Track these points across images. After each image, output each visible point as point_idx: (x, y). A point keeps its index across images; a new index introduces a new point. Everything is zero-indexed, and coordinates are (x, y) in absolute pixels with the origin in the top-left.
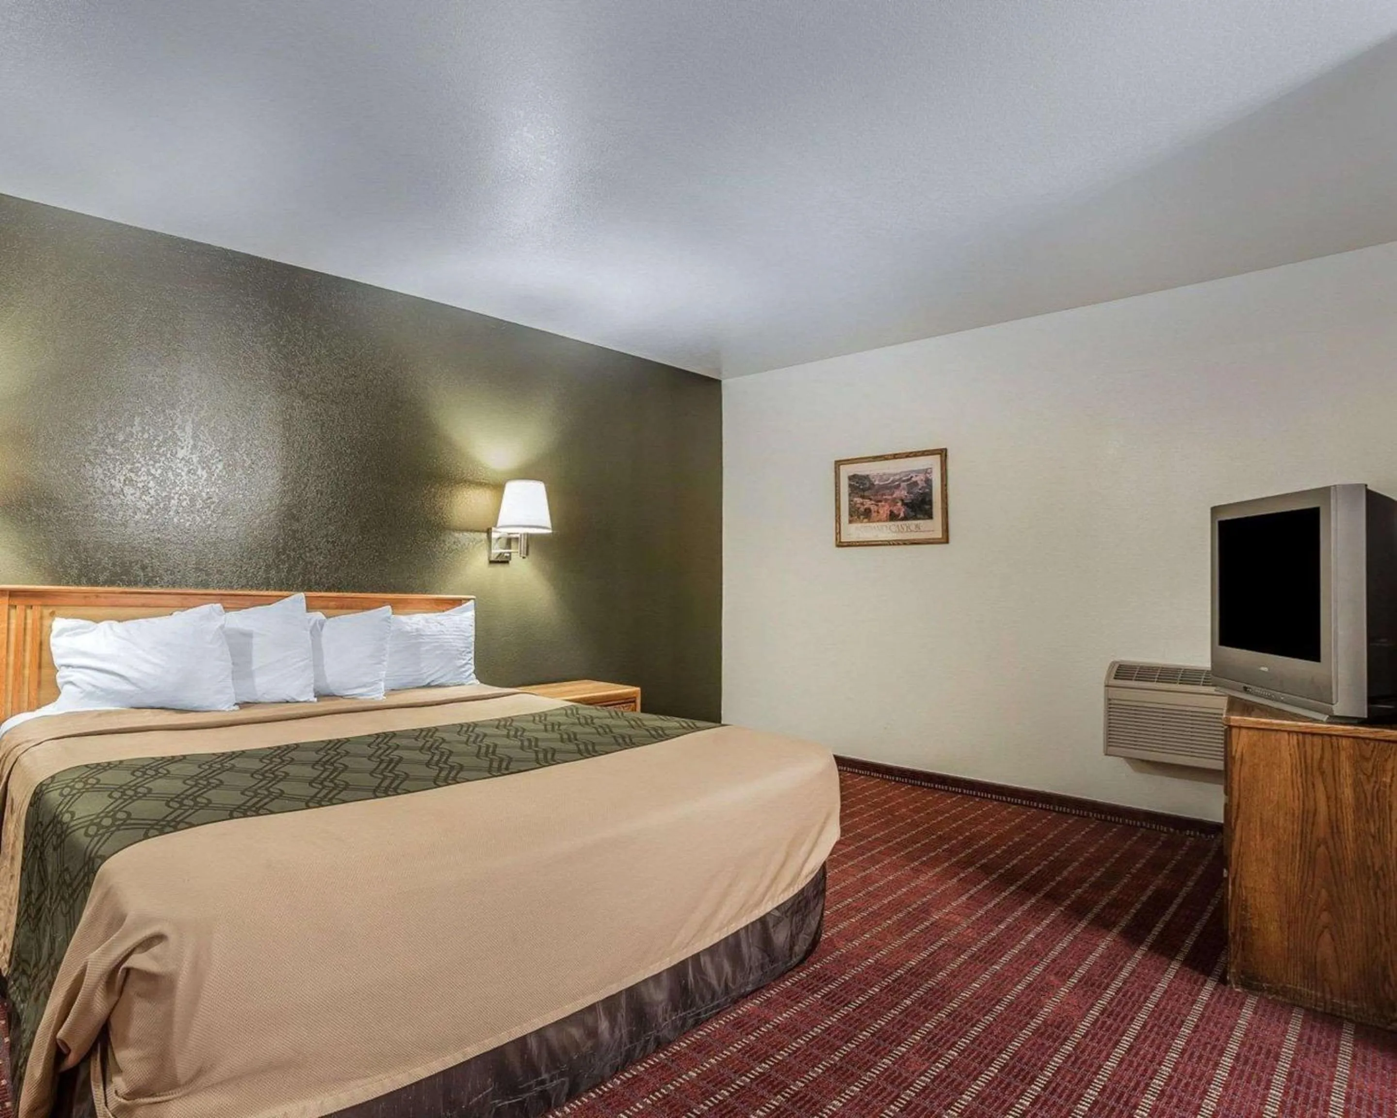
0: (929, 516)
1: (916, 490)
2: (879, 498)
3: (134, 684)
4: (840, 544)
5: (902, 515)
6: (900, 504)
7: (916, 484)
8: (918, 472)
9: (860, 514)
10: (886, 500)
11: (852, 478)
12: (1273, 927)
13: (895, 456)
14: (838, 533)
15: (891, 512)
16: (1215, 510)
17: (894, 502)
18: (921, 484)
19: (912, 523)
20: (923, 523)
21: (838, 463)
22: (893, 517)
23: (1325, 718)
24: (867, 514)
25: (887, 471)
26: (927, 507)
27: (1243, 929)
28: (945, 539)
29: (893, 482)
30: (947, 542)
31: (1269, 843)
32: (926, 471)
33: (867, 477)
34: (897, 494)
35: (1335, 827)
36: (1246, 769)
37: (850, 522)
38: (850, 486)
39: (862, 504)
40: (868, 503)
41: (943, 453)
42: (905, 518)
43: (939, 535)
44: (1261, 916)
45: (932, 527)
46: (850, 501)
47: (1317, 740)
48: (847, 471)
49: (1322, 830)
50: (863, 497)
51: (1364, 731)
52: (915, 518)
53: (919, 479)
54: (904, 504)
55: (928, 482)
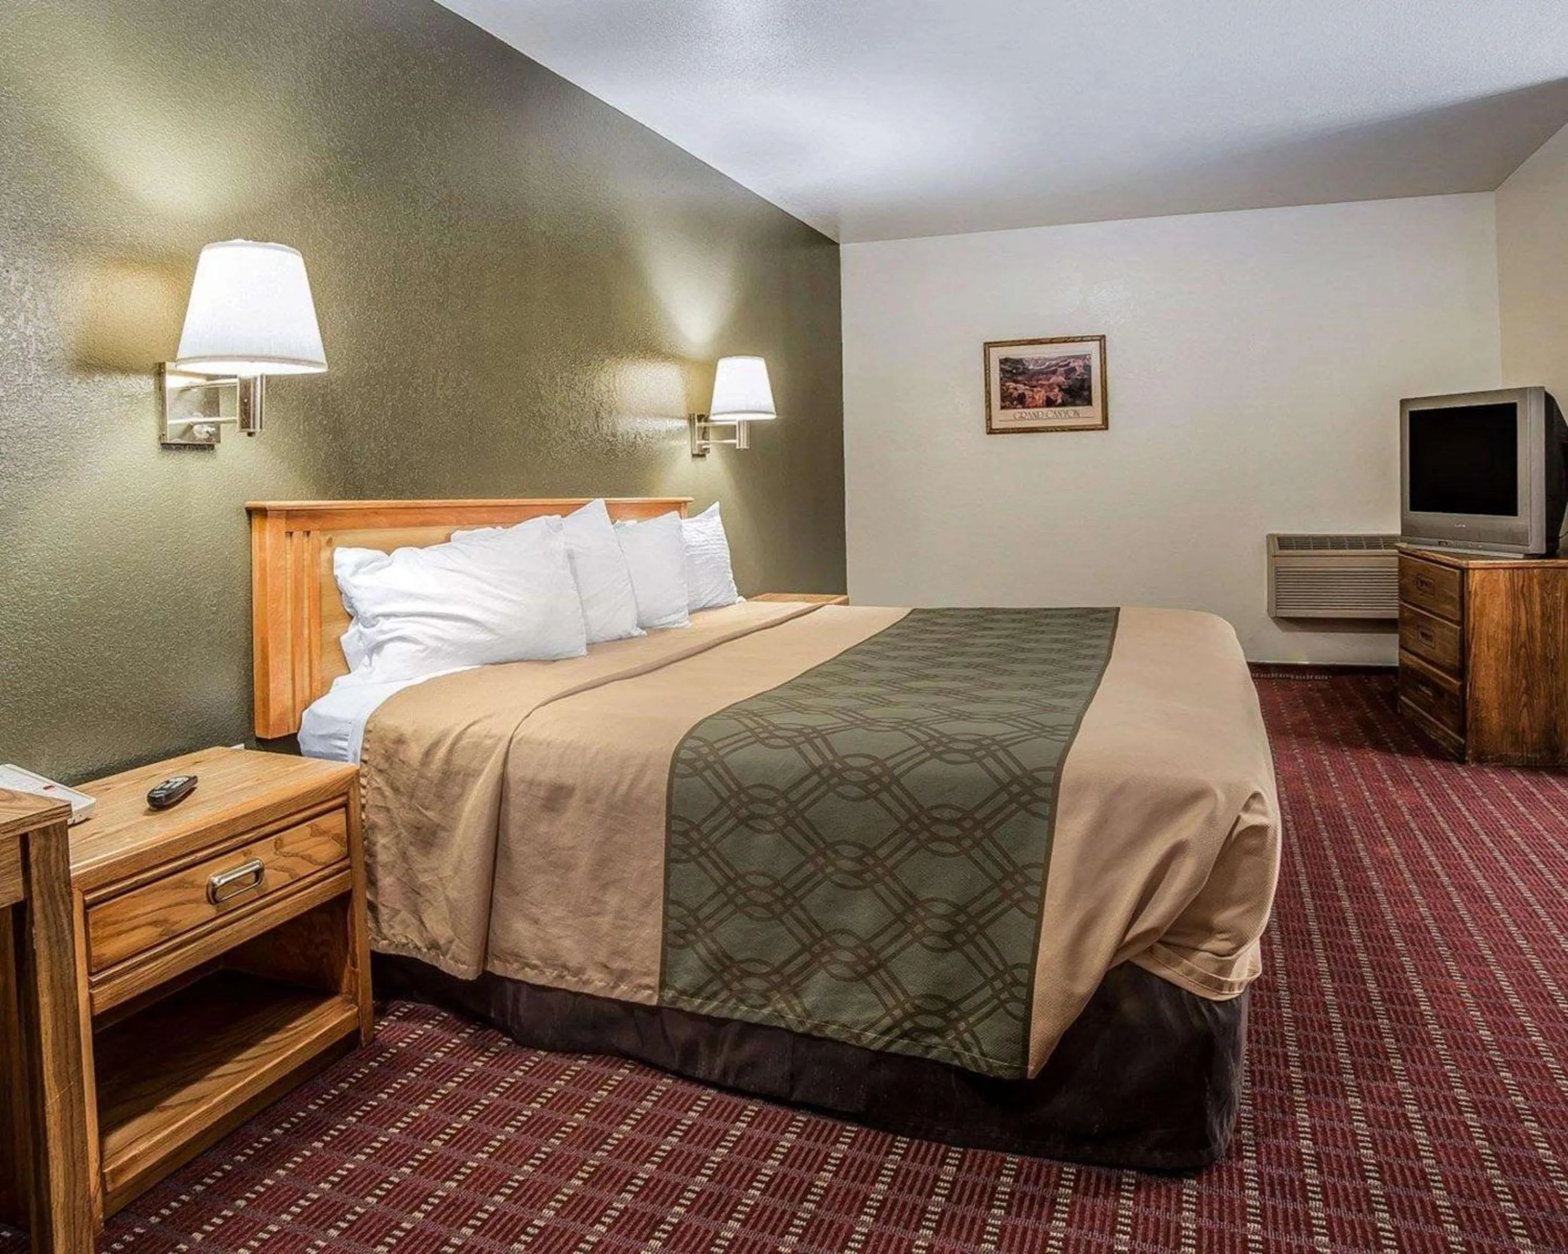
0: (1089, 402)
1: (1075, 376)
2: (1034, 383)
3: (491, 631)
4: (991, 431)
5: (1059, 401)
6: (1056, 390)
7: (1074, 370)
8: (1077, 358)
9: (1011, 400)
10: (1042, 386)
11: (1004, 361)
12: (1494, 714)
13: (1052, 341)
14: (989, 419)
15: (1048, 398)
16: (1403, 402)
17: (1051, 387)
18: (1079, 370)
19: (1070, 410)
20: (1082, 410)
21: (988, 345)
22: (1049, 403)
23: (1521, 556)
24: (1021, 401)
25: (1042, 356)
26: (1086, 393)
27: (1477, 720)
28: (1105, 425)
29: (1049, 367)
30: (1107, 428)
31: (1492, 653)
32: (1083, 357)
33: (1020, 361)
34: (1054, 379)
35: (1530, 632)
36: (1478, 600)
37: (1003, 408)
38: (1002, 370)
39: (1016, 389)
40: (1021, 388)
41: (1102, 339)
42: (1063, 404)
43: (1098, 421)
44: (1487, 706)
45: (1089, 414)
46: (1002, 385)
47: (1521, 572)
48: (996, 354)
49: (1523, 637)
50: (1016, 382)
51: (1548, 562)
52: (1074, 404)
53: (1077, 364)
54: (1061, 389)
55: (1088, 368)
